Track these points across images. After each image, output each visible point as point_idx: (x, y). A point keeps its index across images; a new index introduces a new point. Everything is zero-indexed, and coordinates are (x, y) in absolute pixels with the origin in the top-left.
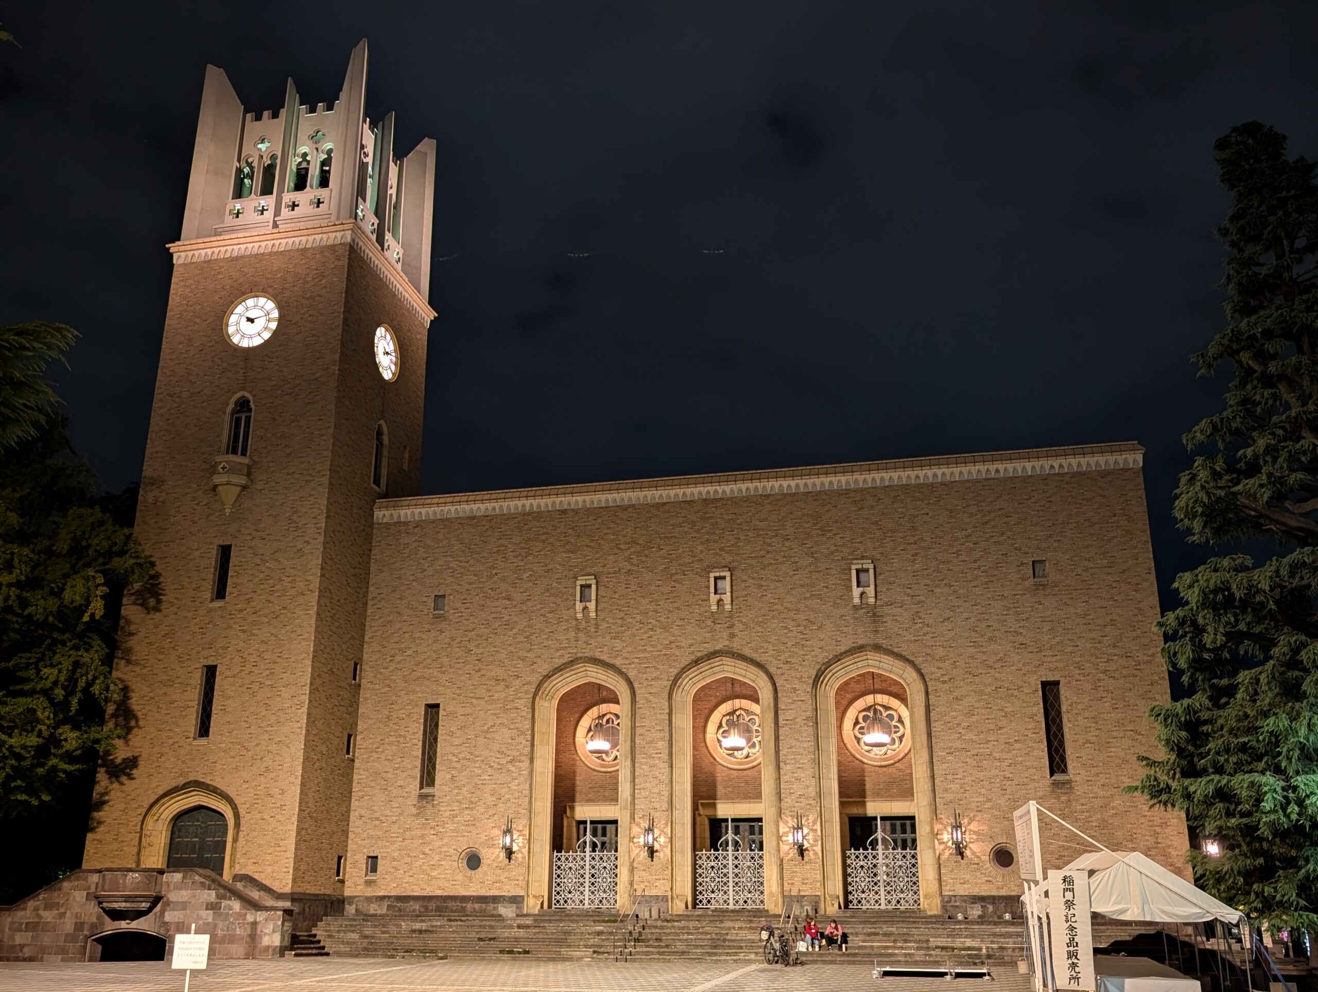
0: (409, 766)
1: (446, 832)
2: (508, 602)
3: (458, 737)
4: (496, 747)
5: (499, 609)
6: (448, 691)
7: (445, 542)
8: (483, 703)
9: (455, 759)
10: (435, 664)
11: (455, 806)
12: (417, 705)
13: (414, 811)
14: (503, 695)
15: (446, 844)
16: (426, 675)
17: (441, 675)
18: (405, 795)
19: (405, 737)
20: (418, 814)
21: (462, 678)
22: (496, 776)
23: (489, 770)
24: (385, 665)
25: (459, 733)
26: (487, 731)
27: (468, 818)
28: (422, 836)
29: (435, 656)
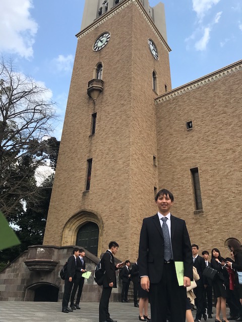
0: (187, 199)
1: (214, 231)
2: (225, 115)
3: (210, 181)
4: (234, 182)
5: (221, 119)
6: (201, 161)
7: (188, 101)
8: (221, 162)
9: (211, 192)
10: (192, 151)
11: (217, 216)
12: (186, 170)
13: (193, 221)
14: (232, 156)
15: (215, 237)
16: (188, 156)
17: (196, 155)
18: (187, 213)
19: (182, 186)
20: (195, 223)
21: (207, 153)
22: (238, 197)
23: (233, 194)
24: (168, 156)
25: (211, 179)
26: (227, 175)
27: (226, 221)
28: (200, 234)
29: (191, 147)
